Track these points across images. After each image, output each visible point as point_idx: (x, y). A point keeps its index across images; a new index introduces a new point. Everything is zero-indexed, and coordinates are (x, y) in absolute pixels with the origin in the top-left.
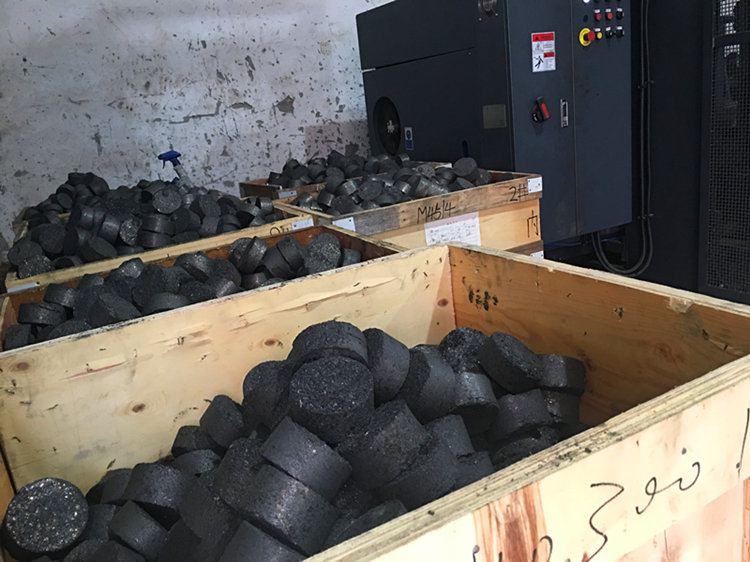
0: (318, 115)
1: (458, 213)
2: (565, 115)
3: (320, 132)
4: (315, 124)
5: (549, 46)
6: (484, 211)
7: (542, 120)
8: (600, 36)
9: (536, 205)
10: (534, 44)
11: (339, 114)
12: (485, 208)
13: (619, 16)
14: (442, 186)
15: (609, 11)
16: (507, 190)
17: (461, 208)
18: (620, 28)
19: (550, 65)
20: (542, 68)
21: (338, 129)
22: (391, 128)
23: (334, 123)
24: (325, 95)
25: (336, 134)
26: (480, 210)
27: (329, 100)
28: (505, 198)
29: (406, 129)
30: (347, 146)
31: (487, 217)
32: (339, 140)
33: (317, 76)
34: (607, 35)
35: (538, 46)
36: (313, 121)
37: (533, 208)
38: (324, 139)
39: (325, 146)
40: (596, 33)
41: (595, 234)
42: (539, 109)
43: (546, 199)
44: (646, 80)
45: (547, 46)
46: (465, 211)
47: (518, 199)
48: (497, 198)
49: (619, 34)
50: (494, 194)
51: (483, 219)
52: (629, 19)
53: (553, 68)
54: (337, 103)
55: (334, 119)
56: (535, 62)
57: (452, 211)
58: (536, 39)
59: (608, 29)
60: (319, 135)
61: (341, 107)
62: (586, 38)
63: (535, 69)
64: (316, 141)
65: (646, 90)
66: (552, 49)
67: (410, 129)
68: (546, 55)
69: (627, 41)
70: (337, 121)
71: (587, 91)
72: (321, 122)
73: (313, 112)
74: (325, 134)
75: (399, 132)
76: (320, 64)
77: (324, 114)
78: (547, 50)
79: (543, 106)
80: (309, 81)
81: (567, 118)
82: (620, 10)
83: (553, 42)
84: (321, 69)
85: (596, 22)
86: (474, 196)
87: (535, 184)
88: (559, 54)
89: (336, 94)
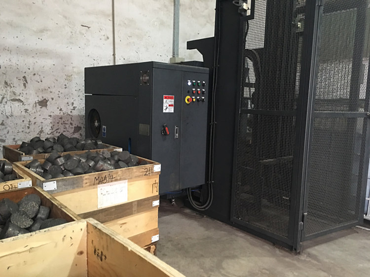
0: (61, 110)
1: (116, 180)
2: (177, 133)
3: (61, 118)
4: (58, 114)
5: (172, 101)
6: (130, 179)
7: (165, 134)
8: (194, 100)
9: (157, 177)
10: (165, 100)
11: (73, 111)
13: (203, 93)
14: (110, 165)
15: (199, 90)
16: (143, 170)
17: (119, 178)
18: (203, 98)
19: (171, 110)
20: (167, 111)
21: (71, 118)
22: (96, 124)
23: (69, 115)
24: (66, 101)
25: (70, 121)
26: (128, 179)
27: (68, 103)
28: (141, 174)
29: (103, 127)
30: (75, 127)
31: (132, 183)
32: (71, 124)
33: (63, 90)
34: (197, 100)
35: (166, 101)
36: (57, 112)
37: (156, 179)
38: (62, 122)
39: (63, 126)
41: (189, 188)
42: (165, 130)
43: (162, 175)
44: (213, 121)
45: (170, 101)
46: (120, 180)
47: (148, 174)
48: (138, 174)
49: (203, 100)
50: (136, 172)
51: (130, 183)
52: (207, 95)
53: (173, 111)
54: (72, 105)
55: (69, 113)
56: (164, 108)
57: (113, 179)
58: (166, 98)
59: (198, 98)
60: (60, 120)
61: (74, 107)
62: (188, 100)
63: (164, 111)
64: (58, 123)
65: (213, 125)
66: (173, 103)
67: (105, 127)
68: (170, 106)
69: (206, 104)
70: (71, 114)
71: (188, 124)
72: (62, 114)
73: (58, 108)
74: (63, 120)
75: (100, 127)
76: (65, 85)
77: (64, 110)
78: (170, 103)
79: (167, 128)
80: (58, 93)
81: (177, 135)
82: (204, 90)
83: (173, 100)
84: (66, 88)
85: (193, 94)
86: (126, 172)
87: (157, 168)
88: (176, 106)
89: (73, 101)
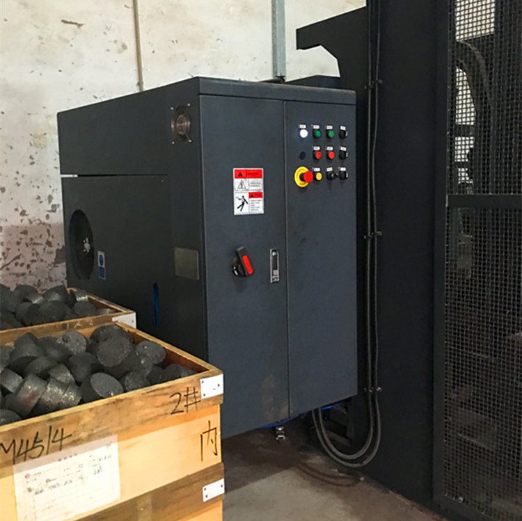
0: (23, 213)
2: (275, 268)
3: (25, 232)
4: (18, 223)
5: (257, 184)
6: (125, 432)
7: (243, 274)
8: (319, 177)
9: (216, 412)
10: (237, 182)
11: (50, 214)
12: (127, 429)
13: (342, 156)
15: (330, 149)
16: (167, 399)
17: (84, 435)
18: (343, 169)
19: (258, 207)
20: (246, 210)
21: (48, 231)
23: (44, 224)
24: (35, 192)
25: (46, 237)
26: (117, 432)
27: (39, 198)
28: (161, 411)
30: (58, 250)
31: (133, 440)
32: (49, 243)
33: (27, 170)
34: (328, 176)
35: (241, 184)
37: (211, 418)
38: (28, 241)
39: (29, 250)
40: (315, 173)
42: (239, 262)
43: (229, 403)
44: (372, 230)
45: (254, 184)
46: (90, 438)
47: (186, 404)
48: (149, 412)
49: (342, 176)
50: (142, 407)
51: (126, 443)
52: (354, 160)
53: (261, 210)
54: (50, 201)
55: (44, 220)
56: (237, 203)
57: (64, 442)
58: (240, 175)
59: (330, 169)
60: (23, 236)
61: (54, 206)
62: (302, 178)
63: (237, 212)
64: (18, 243)
65: (373, 241)
66: (260, 188)
68: (252, 195)
69: (351, 185)
70: (47, 221)
71: (304, 240)
72: (26, 222)
73: (16, 210)
74: (30, 235)
76: (31, 158)
77: (32, 214)
78: (253, 189)
79: (244, 259)
80: (16, 175)
81: (276, 272)
82: (343, 149)
83: (261, 181)
84: (32, 163)
85: (315, 160)
86: (107, 413)
87: (213, 386)
88: (267, 195)
89: (49, 192)
